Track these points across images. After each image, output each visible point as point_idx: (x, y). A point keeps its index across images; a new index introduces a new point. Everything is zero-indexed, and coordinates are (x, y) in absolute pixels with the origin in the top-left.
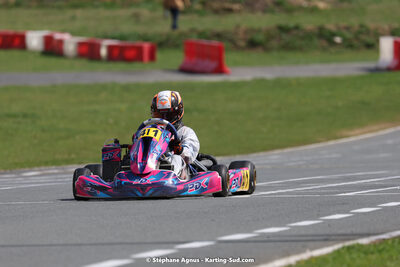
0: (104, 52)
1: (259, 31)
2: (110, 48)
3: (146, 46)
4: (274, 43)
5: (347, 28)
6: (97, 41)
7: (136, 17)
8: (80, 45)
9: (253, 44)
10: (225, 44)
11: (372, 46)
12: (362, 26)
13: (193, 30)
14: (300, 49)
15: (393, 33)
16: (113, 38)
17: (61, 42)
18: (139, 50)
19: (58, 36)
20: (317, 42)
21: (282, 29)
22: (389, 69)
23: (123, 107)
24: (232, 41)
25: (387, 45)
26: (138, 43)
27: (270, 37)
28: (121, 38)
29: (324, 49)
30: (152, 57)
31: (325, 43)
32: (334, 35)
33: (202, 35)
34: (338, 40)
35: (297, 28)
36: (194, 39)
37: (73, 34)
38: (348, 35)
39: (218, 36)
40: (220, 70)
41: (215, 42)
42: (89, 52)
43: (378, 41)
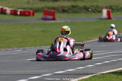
0: (19, 13)
1: (66, 7)
2: (21, 12)
3: (32, 11)
4: (70, 11)
5: (93, 6)
6: (17, 10)
7: (29, 2)
8: (11, 11)
9: (64, 11)
10: (56, 11)
11: (100, 12)
12: (97, 6)
13: (46, 7)
14: (78, 12)
15: (106, 8)
16: (21, 9)
17: (6, 10)
18: (30, 12)
19: (5, 8)
20: (83, 10)
21: (73, 7)
22: (105, 19)
23: (24, 30)
24: (58, 10)
25: (105, 11)
26: (29, 10)
27: (69, 9)
28: (24, 9)
29: (86, 13)
30: (33, 15)
31: (86, 11)
32: (89, 8)
33: (48, 8)
34: (90, 10)
35: (77, 6)
36: (46, 9)
37: (9, 7)
38: (93, 8)
39: (54, 8)
40: (54, 19)
41: (53, 10)
42: (14, 13)
43: (102, 10)
